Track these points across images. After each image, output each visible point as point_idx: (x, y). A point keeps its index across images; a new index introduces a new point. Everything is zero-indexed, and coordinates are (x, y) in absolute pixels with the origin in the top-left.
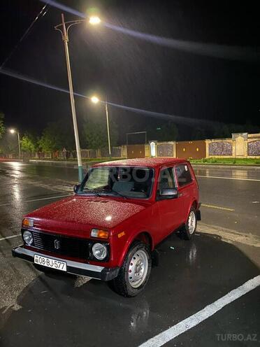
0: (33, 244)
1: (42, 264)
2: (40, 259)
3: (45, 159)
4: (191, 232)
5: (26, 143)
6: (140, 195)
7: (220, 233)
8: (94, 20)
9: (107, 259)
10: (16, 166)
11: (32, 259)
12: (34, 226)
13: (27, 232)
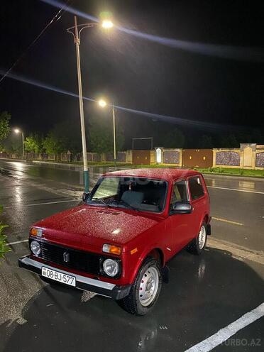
0: (40, 255)
1: (50, 277)
2: (48, 272)
3: (48, 161)
4: (201, 247)
5: (30, 143)
6: (152, 208)
7: (230, 249)
8: (107, 24)
9: (119, 275)
10: (19, 167)
11: (39, 271)
12: (43, 236)
13: (35, 242)
